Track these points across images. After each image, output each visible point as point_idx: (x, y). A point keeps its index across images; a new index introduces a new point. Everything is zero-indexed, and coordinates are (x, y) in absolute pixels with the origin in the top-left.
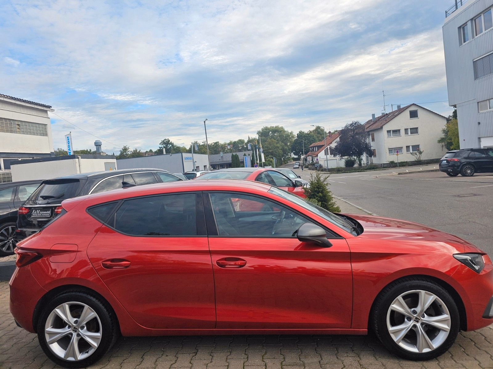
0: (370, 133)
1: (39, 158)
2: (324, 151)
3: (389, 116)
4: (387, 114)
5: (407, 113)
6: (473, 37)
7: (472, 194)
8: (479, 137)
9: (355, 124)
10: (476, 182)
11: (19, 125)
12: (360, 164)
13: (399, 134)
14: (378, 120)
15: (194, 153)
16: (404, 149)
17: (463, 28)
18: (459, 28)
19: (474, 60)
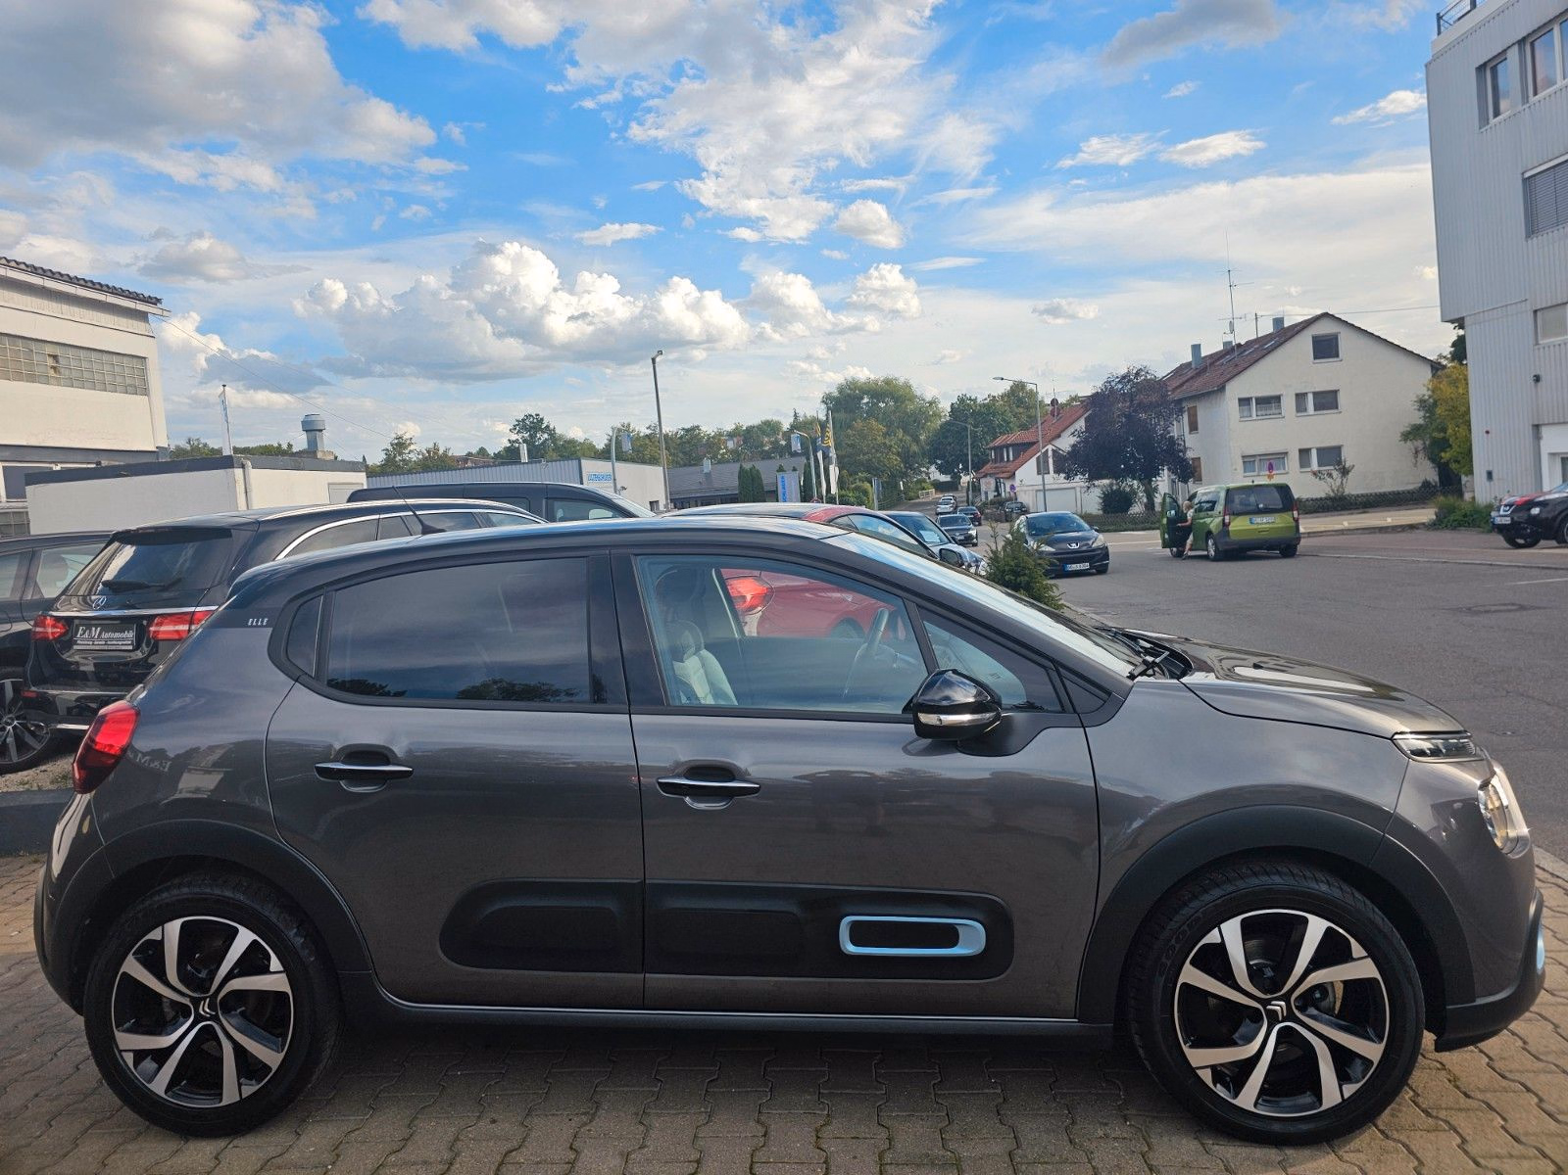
0: (1186, 405)
1: (117, 463)
2: (1034, 459)
3: (1245, 351)
4: (1239, 345)
5: (1304, 344)
6: (1525, 99)
7: (1513, 604)
8: (1536, 423)
9: (1137, 374)
10: (1524, 567)
11: (55, 357)
12: (1150, 505)
13: (1277, 411)
14: (1212, 364)
15: (618, 459)
16: (1294, 457)
17: (1494, 70)
18: (1481, 68)
19: (1527, 175)
